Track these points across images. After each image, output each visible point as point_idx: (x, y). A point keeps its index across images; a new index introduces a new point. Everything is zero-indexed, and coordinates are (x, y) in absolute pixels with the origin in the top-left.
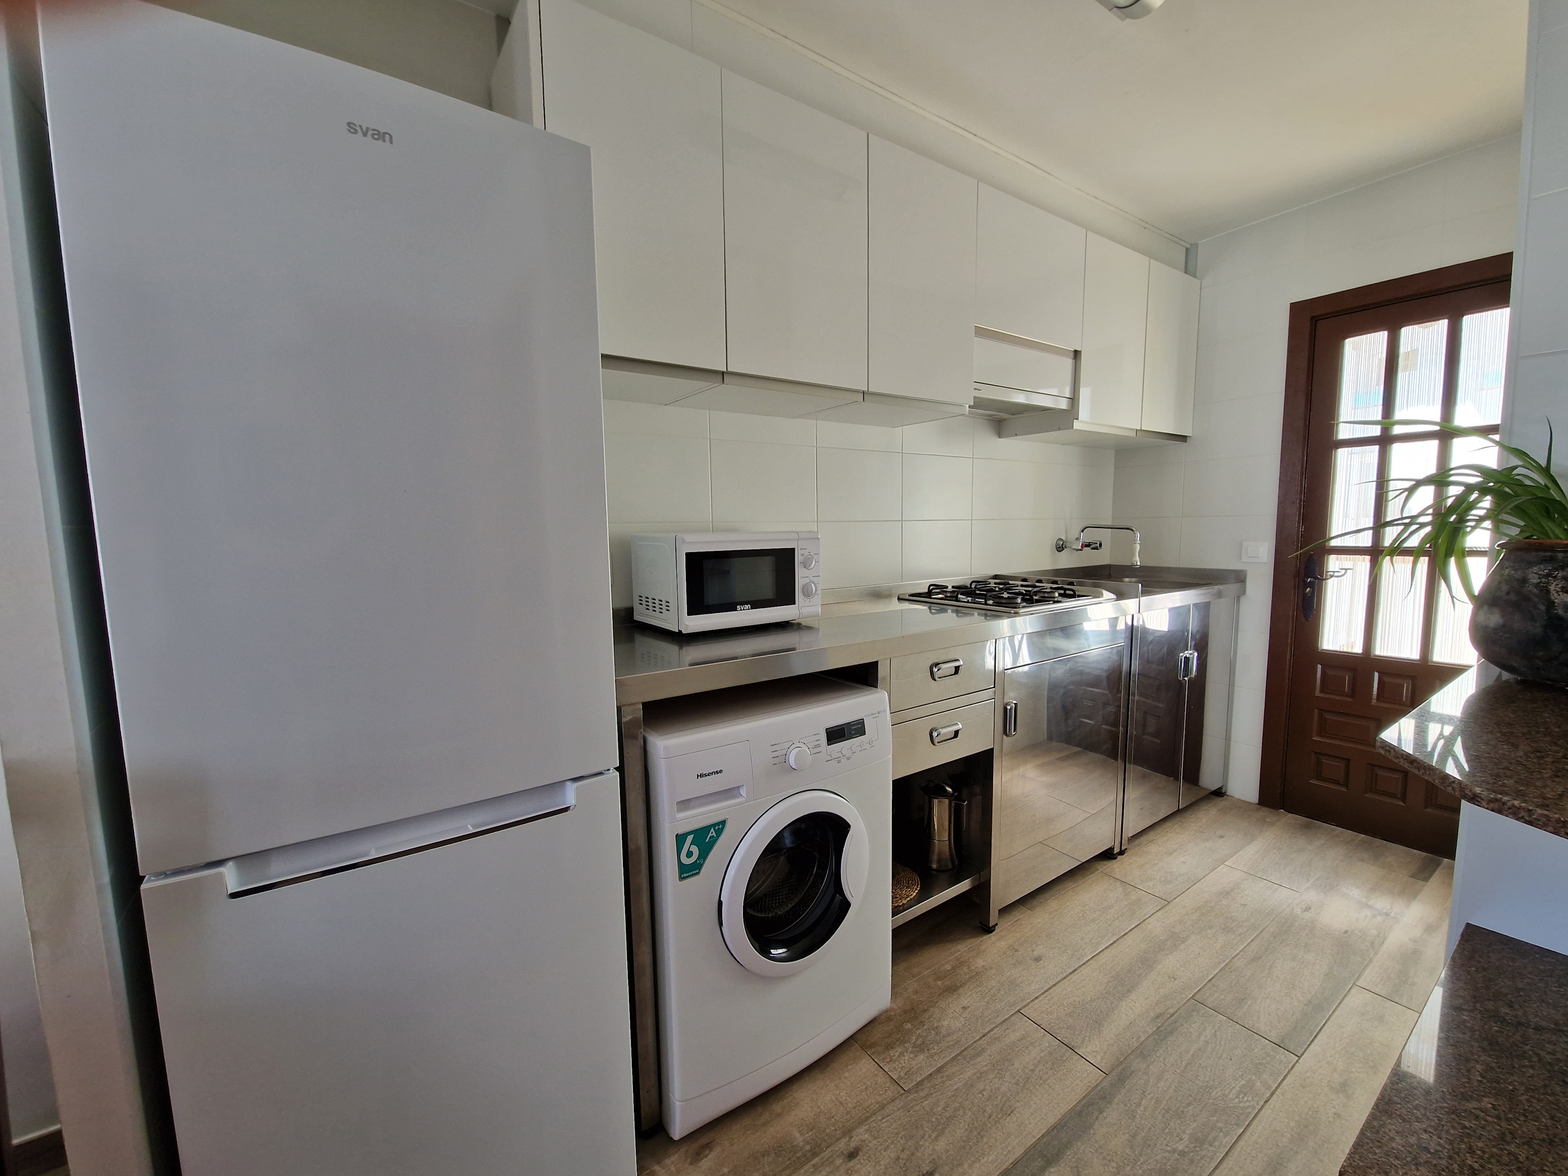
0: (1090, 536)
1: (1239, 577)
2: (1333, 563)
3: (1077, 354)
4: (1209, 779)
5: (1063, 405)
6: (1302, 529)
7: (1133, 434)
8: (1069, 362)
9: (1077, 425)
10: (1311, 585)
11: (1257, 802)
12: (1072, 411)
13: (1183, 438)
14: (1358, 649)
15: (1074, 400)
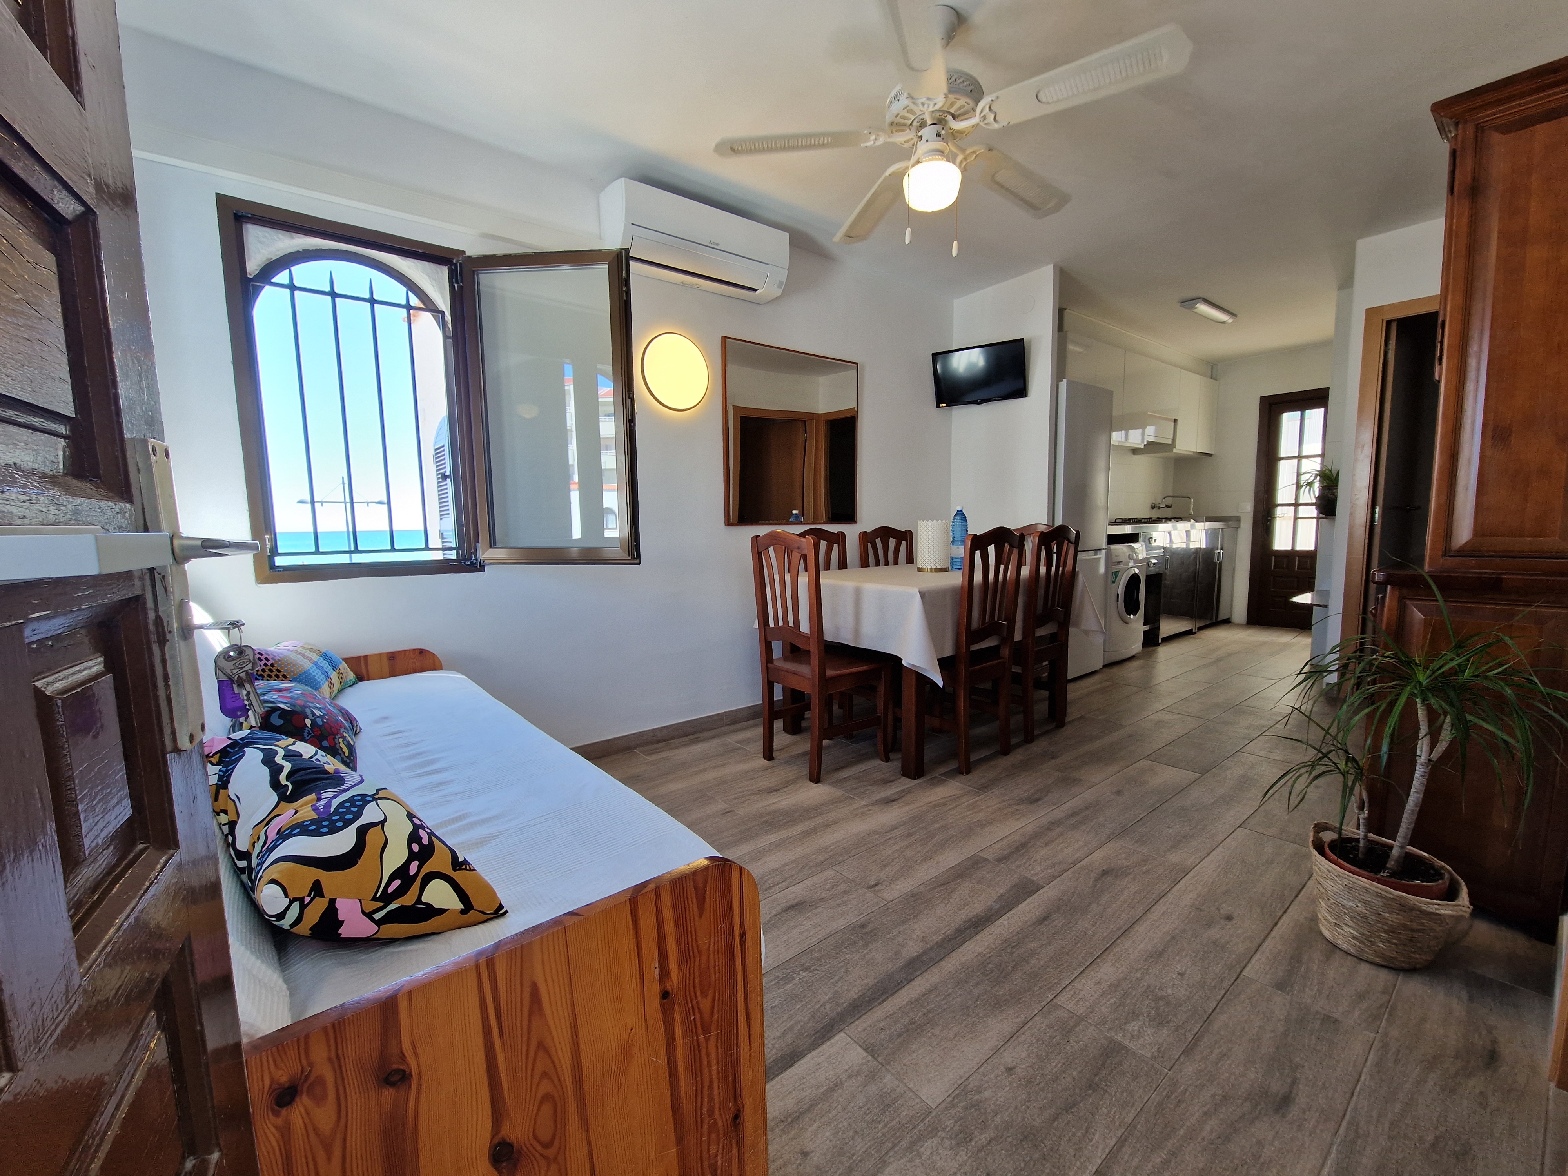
0: (1169, 501)
1: (1238, 519)
2: (1279, 511)
3: (1175, 420)
4: (1222, 616)
5: (1170, 442)
6: (1266, 496)
7: (1192, 454)
8: (1173, 424)
9: (1175, 451)
10: (1270, 520)
11: (1245, 623)
12: (1173, 445)
13: (1210, 455)
14: (1290, 548)
15: (1174, 440)
